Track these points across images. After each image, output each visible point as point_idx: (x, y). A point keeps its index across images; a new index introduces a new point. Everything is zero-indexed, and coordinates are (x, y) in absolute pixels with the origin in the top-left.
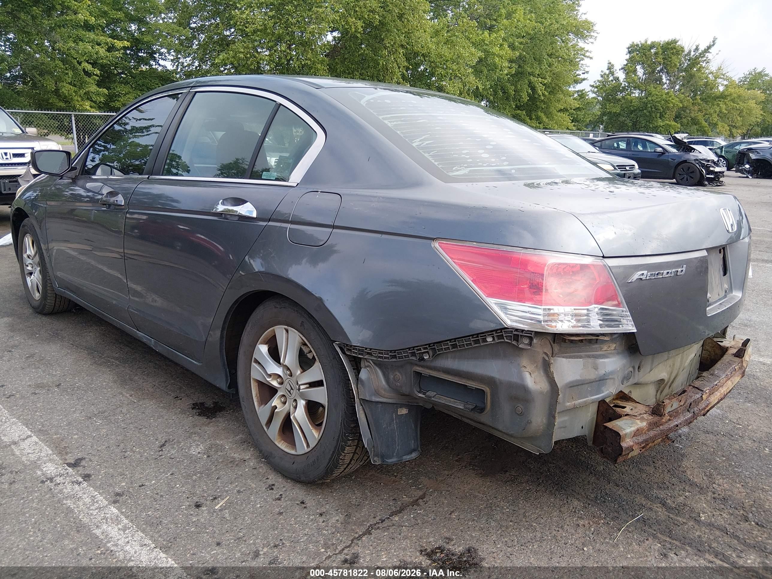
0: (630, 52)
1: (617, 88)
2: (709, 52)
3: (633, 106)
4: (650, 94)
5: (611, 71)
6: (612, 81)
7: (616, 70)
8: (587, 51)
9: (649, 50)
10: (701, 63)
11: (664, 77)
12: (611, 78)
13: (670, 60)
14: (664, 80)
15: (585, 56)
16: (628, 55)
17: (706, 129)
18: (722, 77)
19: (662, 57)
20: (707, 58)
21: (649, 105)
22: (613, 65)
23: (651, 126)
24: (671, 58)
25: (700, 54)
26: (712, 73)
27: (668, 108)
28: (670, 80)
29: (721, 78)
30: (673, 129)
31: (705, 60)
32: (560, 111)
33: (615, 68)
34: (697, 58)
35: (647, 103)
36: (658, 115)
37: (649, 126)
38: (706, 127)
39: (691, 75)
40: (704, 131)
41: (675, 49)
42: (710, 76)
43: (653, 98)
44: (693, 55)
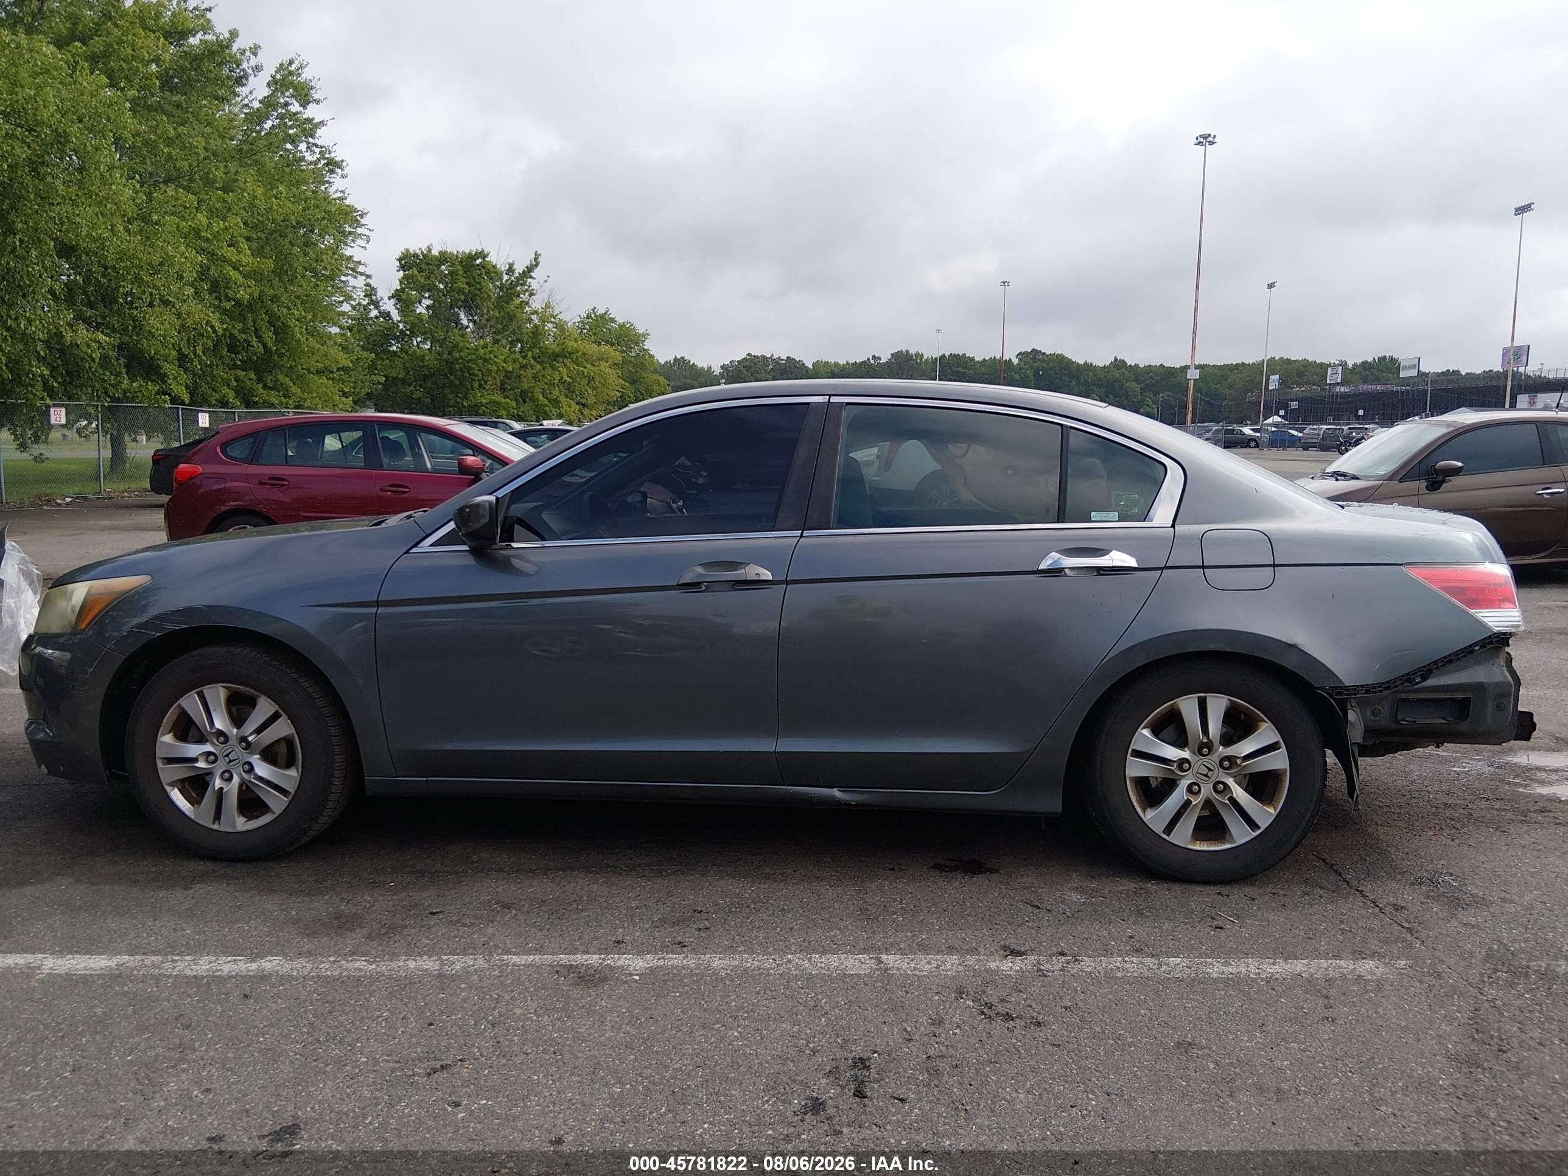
0: (403, 267)
1: (389, 332)
2: (531, 277)
3: (428, 368)
4: (457, 346)
5: (372, 300)
6: (377, 317)
7: (382, 299)
8: (359, 263)
9: (439, 267)
10: (522, 296)
11: (462, 315)
12: (374, 313)
13: (478, 286)
14: (465, 322)
15: (357, 272)
16: (402, 272)
17: (548, 409)
18: (553, 320)
19: (463, 280)
20: (529, 286)
21: (457, 367)
22: (373, 289)
23: (465, 404)
24: (480, 284)
25: (518, 279)
26: (536, 312)
27: (489, 371)
28: (475, 322)
29: (551, 322)
30: (505, 409)
31: (526, 290)
32: (318, 372)
33: (379, 295)
34: (513, 286)
35: (452, 363)
36: (476, 384)
37: (462, 404)
38: (546, 405)
39: (508, 313)
40: (545, 412)
41: (484, 268)
42: (534, 317)
43: (462, 354)
44: (507, 281)
